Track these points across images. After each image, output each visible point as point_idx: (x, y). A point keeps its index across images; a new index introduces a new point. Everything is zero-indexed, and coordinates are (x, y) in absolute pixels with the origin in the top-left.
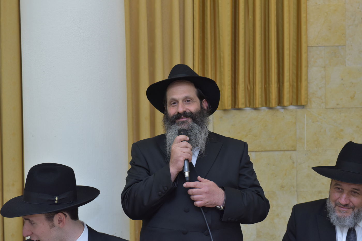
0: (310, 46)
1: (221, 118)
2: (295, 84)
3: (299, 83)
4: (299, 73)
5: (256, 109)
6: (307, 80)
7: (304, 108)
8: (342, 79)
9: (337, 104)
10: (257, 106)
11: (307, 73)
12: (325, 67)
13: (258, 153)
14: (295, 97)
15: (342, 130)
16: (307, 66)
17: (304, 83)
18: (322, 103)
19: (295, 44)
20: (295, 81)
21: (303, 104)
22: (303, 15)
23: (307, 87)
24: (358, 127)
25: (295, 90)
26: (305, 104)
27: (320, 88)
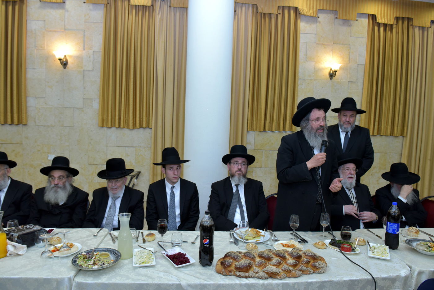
1: (258, 135)
5: (273, 132)
10: (273, 131)
13: (273, 151)
14: (290, 128)
22: (296, 92)
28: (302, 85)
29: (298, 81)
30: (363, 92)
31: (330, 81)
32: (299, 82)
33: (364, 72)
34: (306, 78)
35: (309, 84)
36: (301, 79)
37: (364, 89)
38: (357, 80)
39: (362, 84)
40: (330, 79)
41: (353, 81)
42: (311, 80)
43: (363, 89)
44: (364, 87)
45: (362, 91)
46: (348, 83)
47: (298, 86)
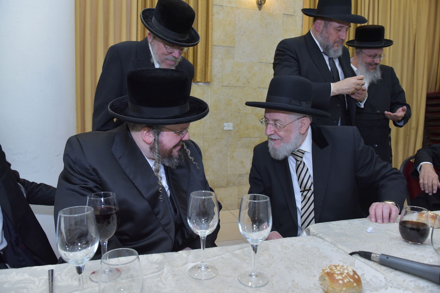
0: (214, 45)
2: (204, 69)
3: (207, 68)
4: (207, 61)
6: (211, 66)
7: (209, 85)
8: (232, 68)
9: (229, 84)
11: (211, 62)
12: (222, 59)
14: (203, 77)
15: (231, 100)
16: (212, 57)
17: (209, 68)
18: (220, 82)
19: (205, 43)
20: (204, 66)
21: (209, 81)
22: (210, 23)
23: (211, 72)
24: (240, 99)
25: (204, 73)
26: (210, 81)
27: (219, 73)
28: (219, 14)
29: (212, 9)
30: (302, 30)
31: (259, 11)
32: (214, 10)
33: (304, 3)
34: (224, 4)
35: (228, 13)
36: (217, 5)
37: (304, 26)
38: (294, 12)
39: (301, 19)
40: (259, 8)
41: (290, 14)
42: (232, 8)
43: (302, 26)
44: (304, 23)
45: (301, 28)
46: (283, 16)
47: (213, 15)
